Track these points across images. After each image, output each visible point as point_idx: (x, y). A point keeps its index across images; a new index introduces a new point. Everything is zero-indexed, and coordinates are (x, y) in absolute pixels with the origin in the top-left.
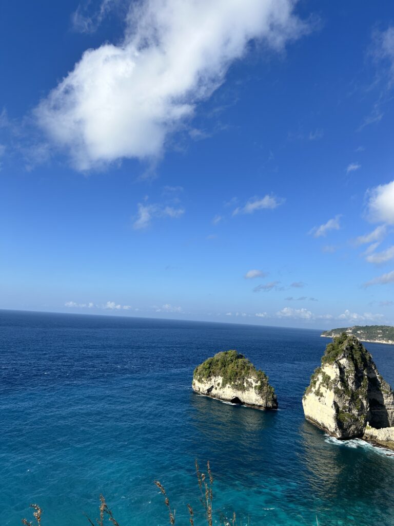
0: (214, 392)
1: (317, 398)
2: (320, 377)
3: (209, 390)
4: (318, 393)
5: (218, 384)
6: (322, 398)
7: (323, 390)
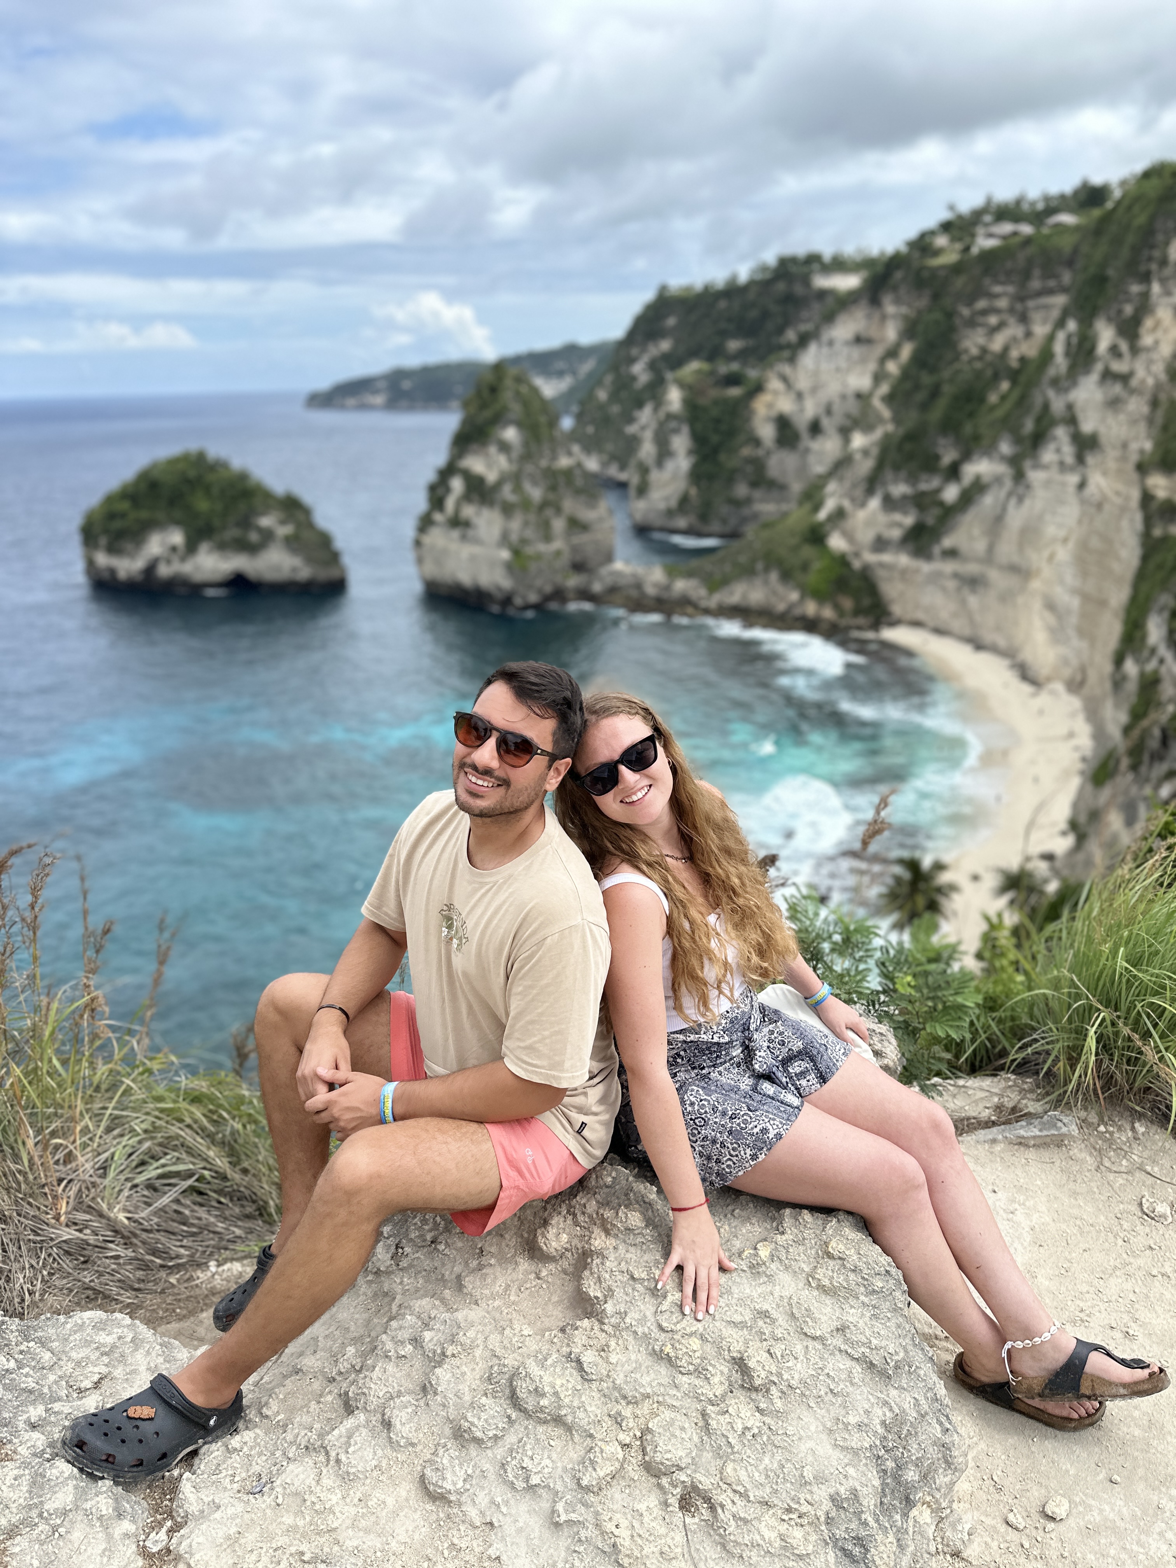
0: (164, 571)
1: (455, 534)
2: (457, 484)
3: (150, 570)
4: (457, 523)
5: (174, 549)
6: (470, 533)
7: (468, 511)
